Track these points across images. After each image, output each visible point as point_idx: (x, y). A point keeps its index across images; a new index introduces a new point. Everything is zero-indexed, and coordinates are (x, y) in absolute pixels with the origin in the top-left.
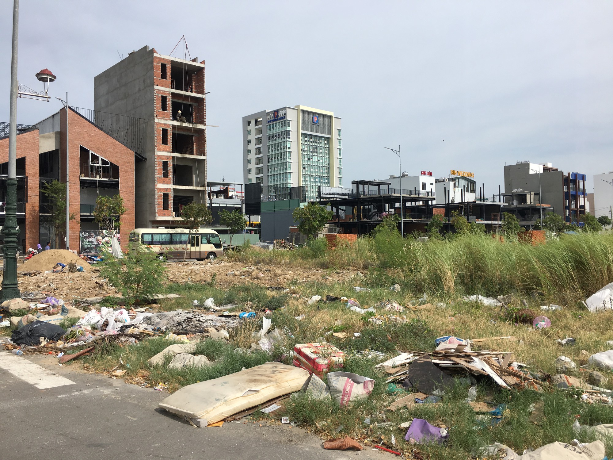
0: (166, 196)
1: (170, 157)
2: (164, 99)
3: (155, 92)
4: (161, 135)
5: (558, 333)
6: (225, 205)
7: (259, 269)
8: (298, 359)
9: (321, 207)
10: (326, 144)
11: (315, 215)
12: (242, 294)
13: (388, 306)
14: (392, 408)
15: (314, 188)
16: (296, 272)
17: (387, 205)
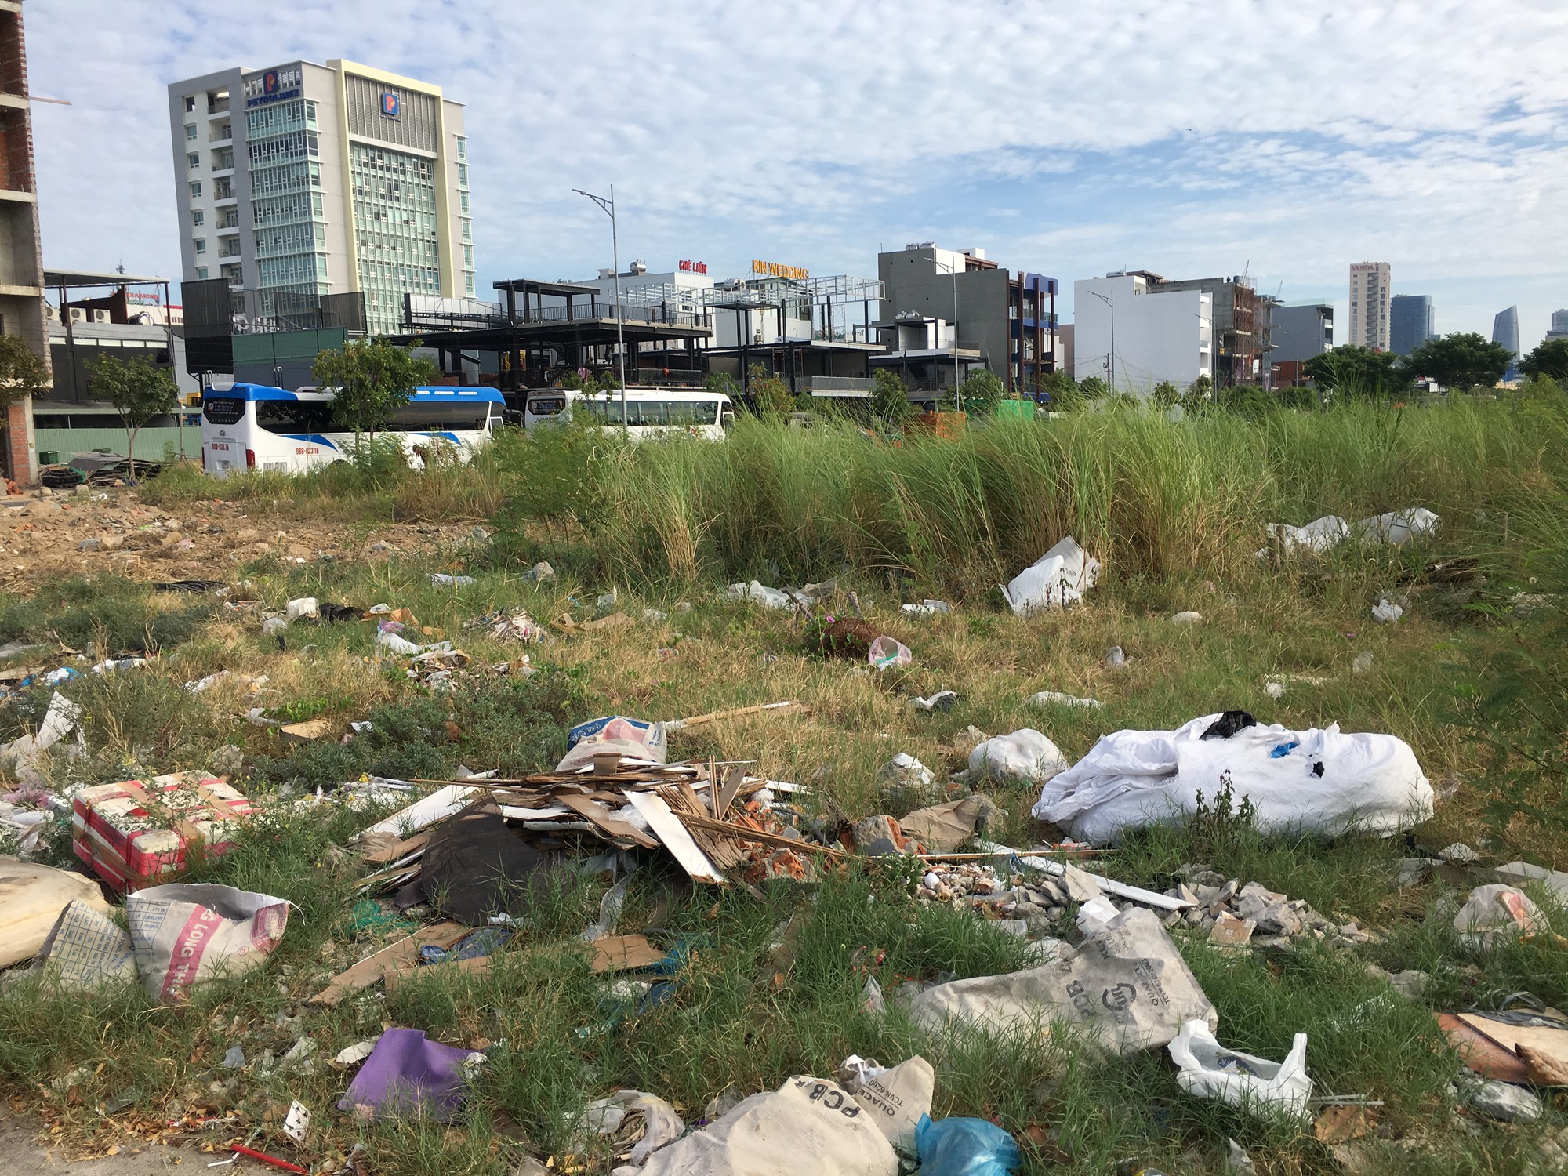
5: (922, 678)
6: (117, 344)
7: (189, 528)
8: (85, 838)
9: (394, 351)
10: (423, 176)
11: (377, 372)
12: (68, 609)
13: (501, 627)
14: (327, 996)
15: (395, 299)
16: (304, 532)
17: (591, 348)
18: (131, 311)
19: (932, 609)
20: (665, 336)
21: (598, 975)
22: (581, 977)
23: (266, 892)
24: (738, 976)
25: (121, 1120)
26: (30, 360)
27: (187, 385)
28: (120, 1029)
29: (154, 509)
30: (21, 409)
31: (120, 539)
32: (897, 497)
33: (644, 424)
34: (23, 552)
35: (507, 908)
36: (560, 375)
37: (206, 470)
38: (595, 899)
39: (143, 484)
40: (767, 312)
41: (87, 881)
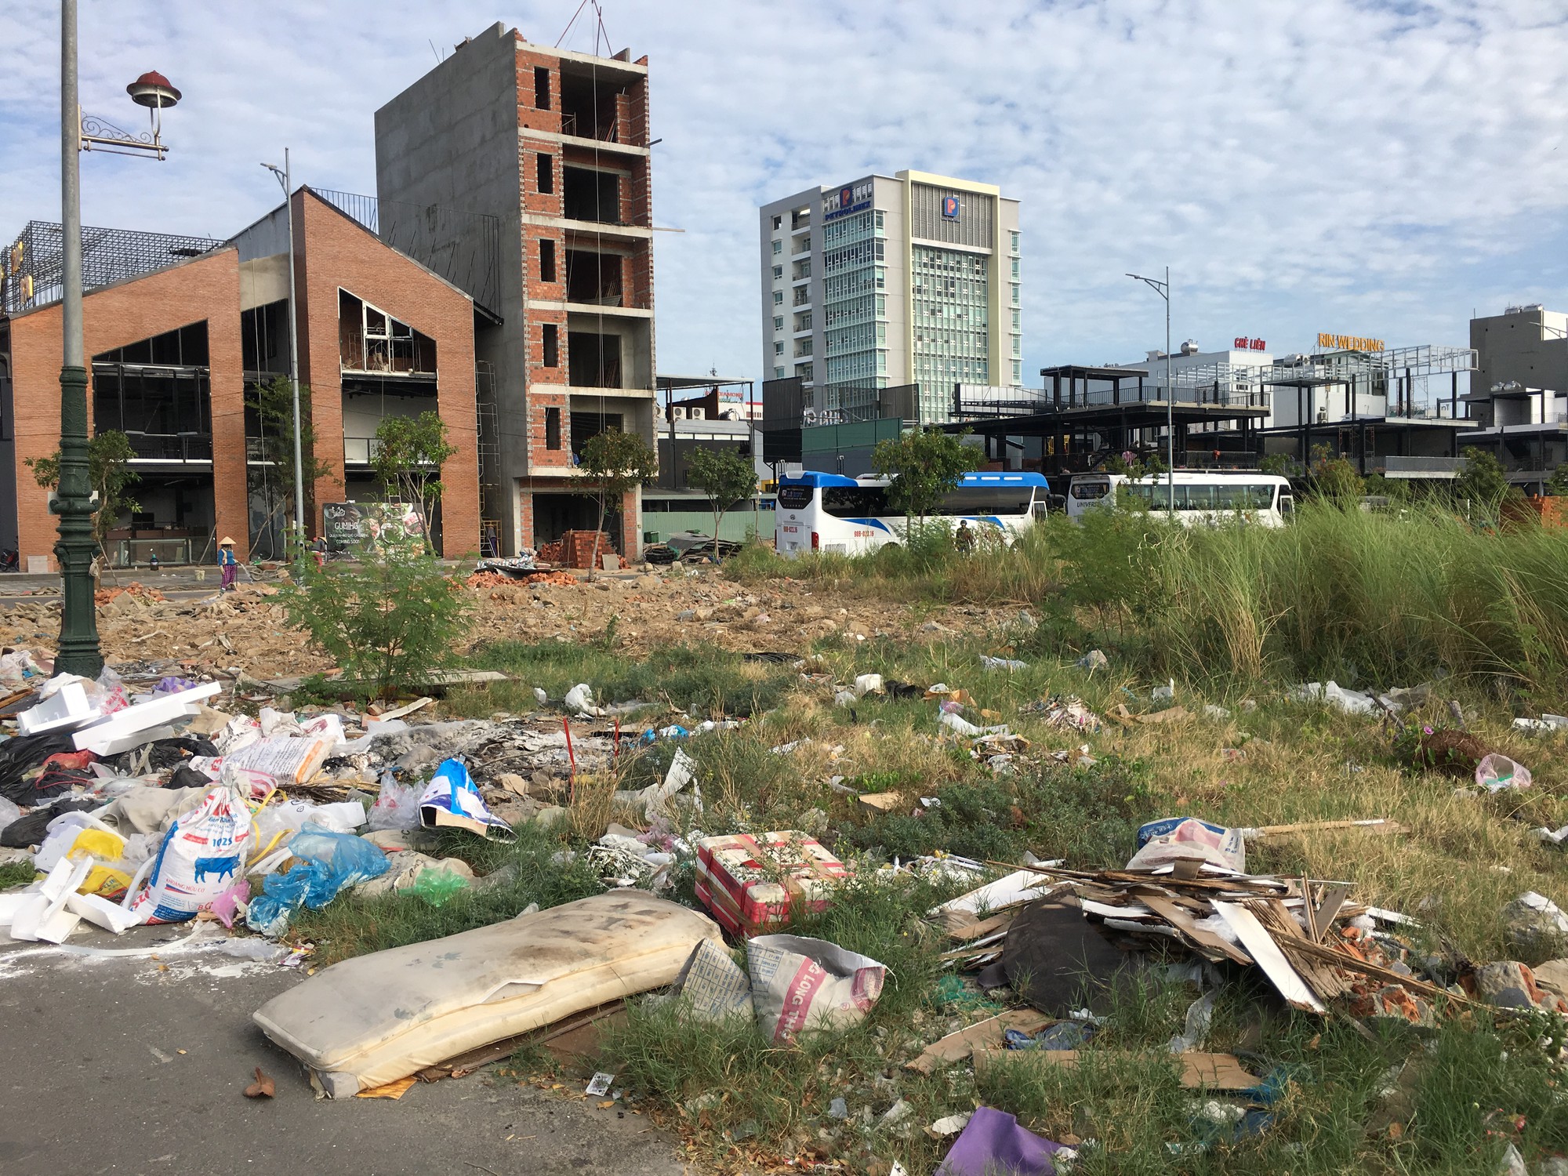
0: (553, 415)
1: (561, 312)
2: (544, 162)
3: (521, 144)
4: (539, 257)
5: (1546, 805)
6: (709, 437)
7: (765, 603)
8: (706, 882)
9: (946, 439)
10: (978, 272)
11: (929, 459)
12: (675, 674)
13: (1056, 714)
14: (921, 1063)
15: (946, 389)
16: (861, 610)
17: (1137, 432)
18: (722, 408)
19: (1553, 726)
20: (1216, 416)
21: (1188, 1090)
22: (1170, 1091)
23: (863, 954)
24: (1347, 1119)
25: (743, 1149)
26: (644, 453)
27: (763, 472)
28: (742, 1062)
29: (736, 585)
30: (633, 495)
31: (709, 612)
32: (1509, 597)
33: (1193, 508)
34: (635, 620)
35: (1089, 1003)
36: (1104, 459)
37: (778, 551)
38: (1180, 1011)
39: (726, 562)
40: (1333, 388)
41: (710, 921)
